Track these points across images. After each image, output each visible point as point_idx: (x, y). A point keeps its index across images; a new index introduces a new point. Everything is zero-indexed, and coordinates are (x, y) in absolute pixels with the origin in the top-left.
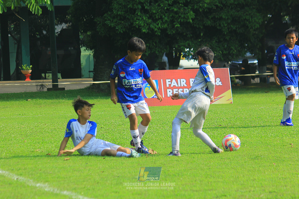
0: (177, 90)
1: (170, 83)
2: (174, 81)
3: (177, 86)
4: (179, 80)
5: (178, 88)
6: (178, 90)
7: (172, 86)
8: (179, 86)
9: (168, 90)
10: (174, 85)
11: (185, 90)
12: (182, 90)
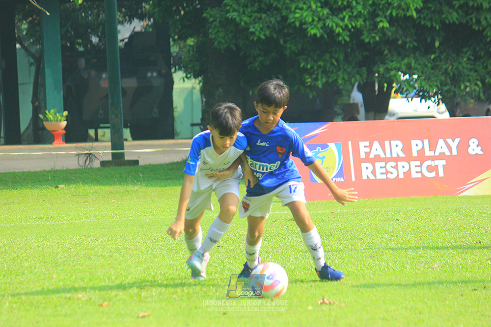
0: (383, 164)
1: (368, 150)
2: (376, 144)
3: (382, 156)
4: (387, 143)
5: (386, 160)
6: (386, 165)
7: (372, 156)
8: (388, 155)
9: (364, 165)
10: (377, 153)
11: (400, 164)
12: (393, 164)
